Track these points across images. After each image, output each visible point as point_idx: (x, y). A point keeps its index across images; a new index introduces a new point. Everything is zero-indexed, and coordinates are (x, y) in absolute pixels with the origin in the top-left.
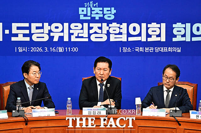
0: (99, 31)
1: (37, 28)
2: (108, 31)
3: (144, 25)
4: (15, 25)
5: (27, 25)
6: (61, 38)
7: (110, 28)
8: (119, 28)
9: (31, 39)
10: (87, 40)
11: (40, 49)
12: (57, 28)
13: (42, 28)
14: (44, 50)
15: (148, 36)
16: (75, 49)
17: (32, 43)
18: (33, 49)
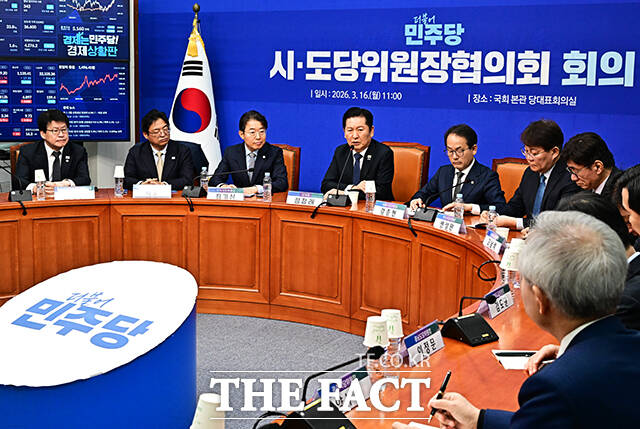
0: (436, 65)
1: (343, 59)
2: (450, 65)
3: (511, 55)
4: (311, 55)
5: (327, 54)
6: (377, 76)
7: (453, 59)
8: (469, 59)
9: (333, 76)
10: (415, 80)
11: (345, 95)
12: (371, 59)
13: (349, 59)
14: (351, 95)
15: (518, 74)
16: (398, 96)
17: (334, 84)
18: (336, 94)
